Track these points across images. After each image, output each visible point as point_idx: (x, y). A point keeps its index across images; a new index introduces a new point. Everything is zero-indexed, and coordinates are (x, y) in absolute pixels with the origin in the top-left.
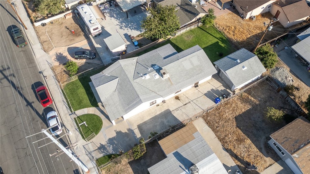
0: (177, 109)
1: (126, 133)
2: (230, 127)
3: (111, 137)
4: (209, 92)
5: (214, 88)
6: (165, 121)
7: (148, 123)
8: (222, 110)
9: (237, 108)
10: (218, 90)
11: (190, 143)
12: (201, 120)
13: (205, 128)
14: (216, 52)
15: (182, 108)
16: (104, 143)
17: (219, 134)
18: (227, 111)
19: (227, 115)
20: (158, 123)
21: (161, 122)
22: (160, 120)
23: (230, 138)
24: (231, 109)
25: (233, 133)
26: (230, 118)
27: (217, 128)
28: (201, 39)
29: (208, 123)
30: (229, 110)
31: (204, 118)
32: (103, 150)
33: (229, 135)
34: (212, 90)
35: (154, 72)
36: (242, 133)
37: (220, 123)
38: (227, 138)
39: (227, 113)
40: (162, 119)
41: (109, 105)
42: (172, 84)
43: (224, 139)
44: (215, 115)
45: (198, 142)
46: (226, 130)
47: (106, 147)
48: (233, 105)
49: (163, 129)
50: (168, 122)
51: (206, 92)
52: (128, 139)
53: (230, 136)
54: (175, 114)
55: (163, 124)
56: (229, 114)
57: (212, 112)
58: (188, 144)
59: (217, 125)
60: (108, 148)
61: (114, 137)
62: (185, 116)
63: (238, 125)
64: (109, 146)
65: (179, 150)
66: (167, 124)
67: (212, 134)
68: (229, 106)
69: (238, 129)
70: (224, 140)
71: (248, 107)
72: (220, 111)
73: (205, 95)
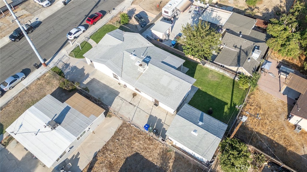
0: (122, 99)
1: (85, 74)
2: (123, 152)
3: (77, 67)
4: (156, 118)
5: (163, 121)
6: (106, 95)
7: (99, 84)
8: (140, 137)
9: (151, 152)
10: (162, 125)
11: (82, 115)
12: (120, 122)
13: (113, 129)
14: (211, 107)
15: (126, 102)
16: (71, 65)
17: (111, 144)
18: (141, 142)
19: (137, 144)
20: (102, 91)
21: (105, 93)
22: (105, 91)
23: (110, 155)
24: (146, 146)
25: (118, 157)
26: (133, 148)
27: (118, 139)
28: (219, 88)
29: (119, 130)
30: (143, 144)
31: (123, 124)
32: (65, 67)
33: (114, 154)
34: (160, 120)
35: (141, 59)
36: (121, 166)
37: (123, 141)
38: (109, 152)
39: (139, 143)
40: (107, 92)
41: (97, 49)
42: (138, 78)
43: (107, 150)
44: (131, 133)
45: (85, 121)
46: (118, 149)
47: (69, 67)
48: (151, 146)
49: (97, 96)
50: (106, 97)
51: (154, 115)
52: (79, 77)
53: (112, 155)
54: (117, 100)
55: (103, 95)
56: (138, 146)
57: (133, 129)
58: (81, 114)
59: (120, 138)
60: (68, 69)
61: (77, 68)
62: (118, 107)
63: (128, 159)
64: (70, 69)
65: (72, 109)
66: (104, 97)
67: (108, 137)
68: (149, 142)
69: (125, 160)
70: (105, 151)
71: (157, 163)
72: (138, 135)
73: (151, 116)
